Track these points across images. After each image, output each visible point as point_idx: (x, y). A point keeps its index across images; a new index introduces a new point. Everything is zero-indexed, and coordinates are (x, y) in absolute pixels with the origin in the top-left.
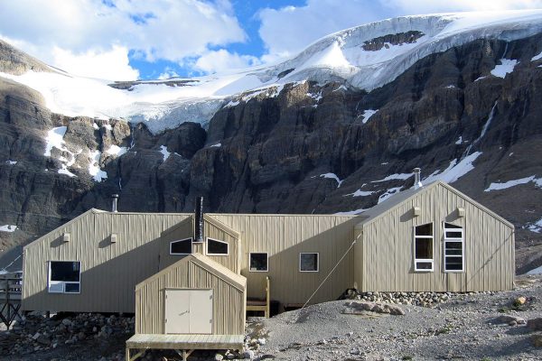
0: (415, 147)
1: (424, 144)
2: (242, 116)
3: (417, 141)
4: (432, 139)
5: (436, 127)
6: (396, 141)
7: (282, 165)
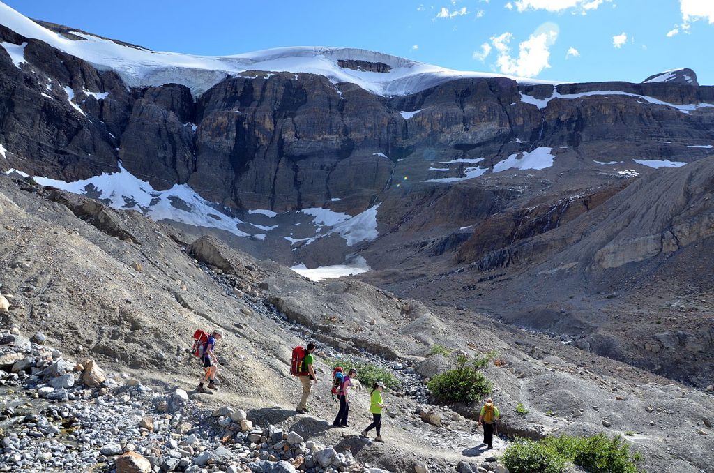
0: (467, 142)
1: (475, 142)
2: (264, 89)
3: (469, 138)
4: (485, 139)
5: (489, 130)
6: (448, 136)
7: (319, 141)
